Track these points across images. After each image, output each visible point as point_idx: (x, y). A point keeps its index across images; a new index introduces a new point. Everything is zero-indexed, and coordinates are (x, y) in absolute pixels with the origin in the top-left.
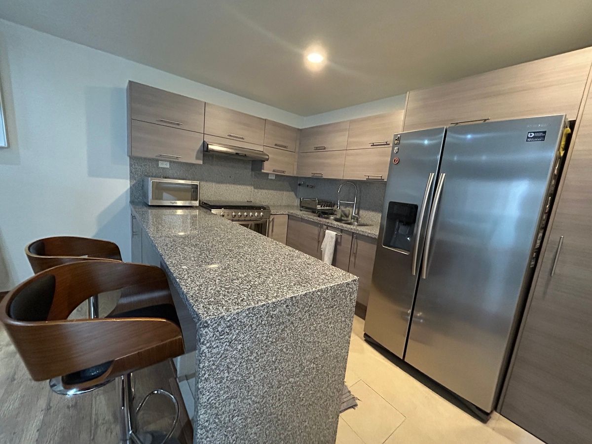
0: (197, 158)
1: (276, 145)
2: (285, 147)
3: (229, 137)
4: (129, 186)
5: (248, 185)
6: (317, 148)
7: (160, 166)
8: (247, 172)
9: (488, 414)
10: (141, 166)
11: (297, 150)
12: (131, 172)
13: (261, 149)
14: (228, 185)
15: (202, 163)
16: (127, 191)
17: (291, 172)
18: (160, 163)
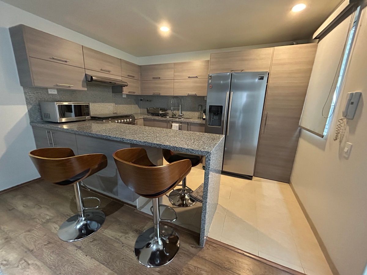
0: (83, 86)
1: (128, 76)
2: (133, 77)
3: (101, 71)
4: (27, 111)
5: (112, 103)
6: (154, 78)
7: (50, 92)
8: (110, 94)
9: (252, 177)
10: (34, 94)
11: (140, 79)
12: (26, 99)
13: (120, 78)
14: (99, 103)
15: (86, 90)
16: (26, 115)
17: (138, 92)
18: (49, 90)
